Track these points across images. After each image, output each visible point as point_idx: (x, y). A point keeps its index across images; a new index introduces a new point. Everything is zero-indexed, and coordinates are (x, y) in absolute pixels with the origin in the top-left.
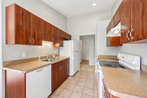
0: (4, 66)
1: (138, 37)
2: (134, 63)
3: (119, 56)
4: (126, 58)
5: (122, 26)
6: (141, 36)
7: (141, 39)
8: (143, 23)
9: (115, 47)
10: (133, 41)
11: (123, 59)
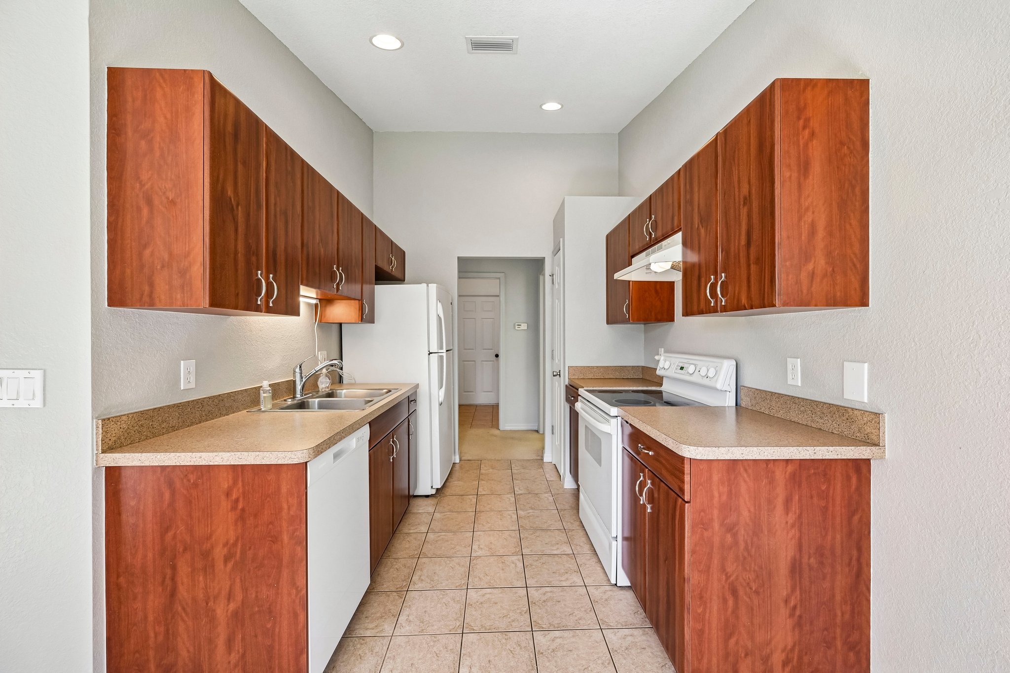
0: (109, 448)
1: (739, 300)
2: (719, 386)
3: (665, 364)
4: (691, 369)
5: (689, 252)
6: (744, 301)
7: (745, 309)
8: (749, 266)
9: (641, 327)
10: (724, 309)
11: (681, 375)
